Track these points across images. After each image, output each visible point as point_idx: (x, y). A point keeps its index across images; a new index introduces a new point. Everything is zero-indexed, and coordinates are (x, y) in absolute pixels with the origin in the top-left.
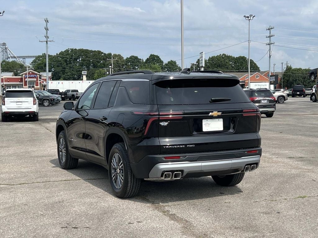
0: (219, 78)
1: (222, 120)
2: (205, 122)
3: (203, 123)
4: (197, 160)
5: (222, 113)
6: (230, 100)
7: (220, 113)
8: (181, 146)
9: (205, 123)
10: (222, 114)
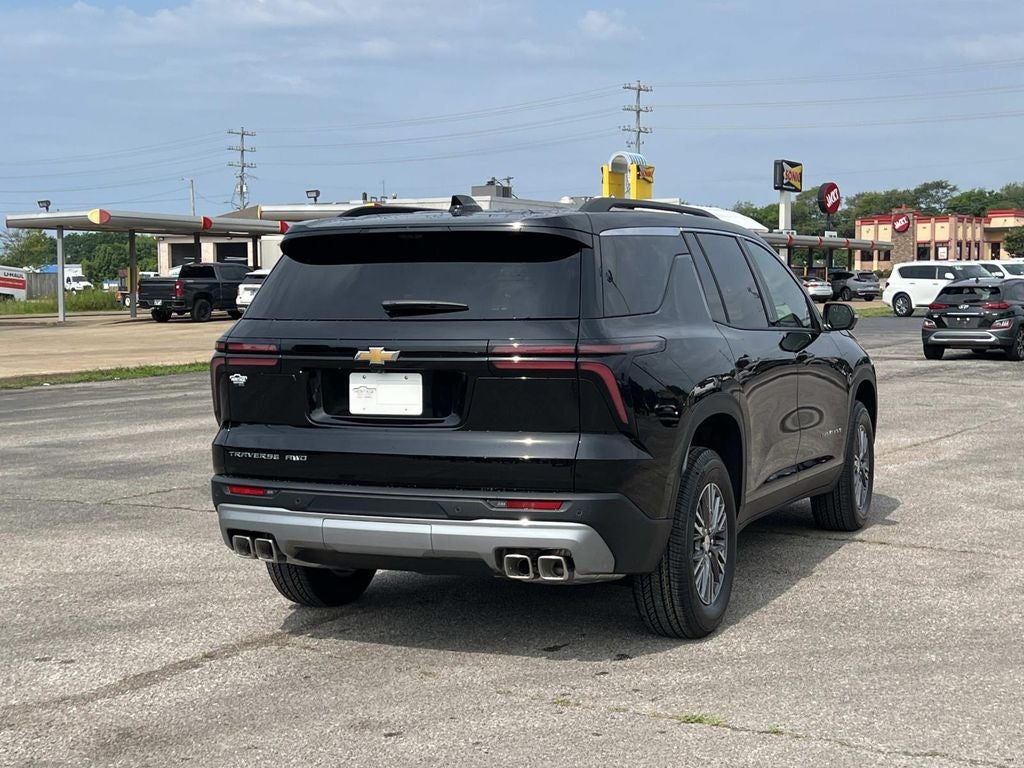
0: (453, 229)
1: (418, 378)
2: (357, 382)
3: (352, 386)
4: (309, 505)
5: (401, 355)
6: (466, 309)
7: (391, 355)
8: (270, 456)
9: (357, 386)
10: (401, 359)
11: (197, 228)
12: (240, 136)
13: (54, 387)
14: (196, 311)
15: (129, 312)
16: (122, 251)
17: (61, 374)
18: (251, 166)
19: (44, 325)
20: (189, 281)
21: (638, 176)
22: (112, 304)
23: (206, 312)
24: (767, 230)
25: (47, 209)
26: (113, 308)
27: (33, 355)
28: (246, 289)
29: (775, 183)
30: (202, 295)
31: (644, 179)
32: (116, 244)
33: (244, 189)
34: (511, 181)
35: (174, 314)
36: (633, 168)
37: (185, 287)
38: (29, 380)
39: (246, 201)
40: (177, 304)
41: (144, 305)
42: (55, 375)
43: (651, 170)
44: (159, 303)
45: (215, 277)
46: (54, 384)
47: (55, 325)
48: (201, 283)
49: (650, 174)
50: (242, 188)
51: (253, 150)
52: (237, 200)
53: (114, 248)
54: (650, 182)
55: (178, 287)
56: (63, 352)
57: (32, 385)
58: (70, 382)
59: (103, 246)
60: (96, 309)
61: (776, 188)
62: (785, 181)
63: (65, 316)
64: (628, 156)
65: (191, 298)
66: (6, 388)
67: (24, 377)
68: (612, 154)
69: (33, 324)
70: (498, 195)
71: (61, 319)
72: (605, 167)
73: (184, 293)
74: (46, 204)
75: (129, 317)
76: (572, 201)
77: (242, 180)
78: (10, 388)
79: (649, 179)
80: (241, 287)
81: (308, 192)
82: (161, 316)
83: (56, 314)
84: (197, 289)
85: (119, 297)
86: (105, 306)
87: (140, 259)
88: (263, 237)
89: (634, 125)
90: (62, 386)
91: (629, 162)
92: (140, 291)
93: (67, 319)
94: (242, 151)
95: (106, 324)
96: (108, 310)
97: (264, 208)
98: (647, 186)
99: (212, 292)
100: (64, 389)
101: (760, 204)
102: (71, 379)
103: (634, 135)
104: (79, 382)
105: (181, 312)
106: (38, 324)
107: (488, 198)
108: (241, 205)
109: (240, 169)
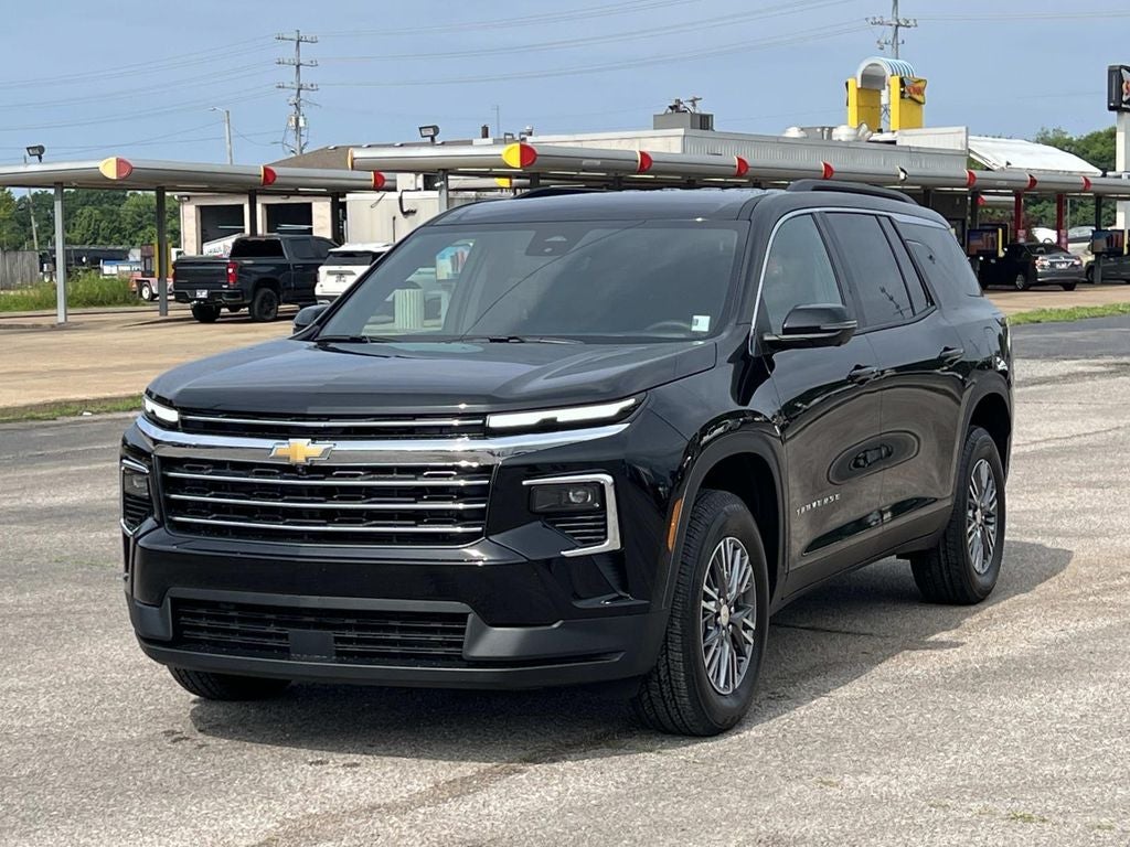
11: (256, 184)
12: (295, 43)
13: (97, 417)
14: (256, 304)
15: (158, 307)
16: (114, 217)
17: (106, 399)
18: (313, 88)
19: (37, 328)
20: (245, 262)
21: (902, 93)
22: (124, 296)
23: (271, 306)
24: (1101, 173)
25: (40, 158)
26: (126, 302)
27: (42, 373)
28: (330, 273)
29: (1110, 100)
30: (265, 282)
31: (910, 98)
32: (106, 206)
33: (301, 123)
34: (697, 103)
35: (224, 311)
36: (894, 82)
37: (241, 270)
38: (63, 407)
39: (303, 141)
40: (229, 295)
41: (181, 298)
42: (99, 401)
43: (921, 85)
44: (203, 294)
45: (282, 254)
46: (98, 413)
47: (54, 328)
48: (265, 264)
49: (920, 91)
50: (297, 120)
51: (313, 64)
52: (291, 140)
53: (102, 212)
54: (919, 103)
55: (230, 271)
56: (82, 366)
57: (68, 415)
58: (118, 410)
59: (87, 210)
60: (102, 304)
61: (1111, 109)
62: (1125, 98)
63: (66, 314)
64: (885, 63)
65: (250, 287)
66: (33, 419)
67: (57, 404)
68: (861, 61)
69: (23, 327)
70: (692, 127)
71: (61, 319)
72: (851, 82)
73: (239, 278)
74: (38, 152)
75: (156, 316)
76: (802, 134)
77: (298, 109)
78: (39, 419)
79: (918, 98)
80: (323, 270)
81: (421, 129)
82: (206, 314)
83: (54, 312)
84: (255, 273)
85: (135, 286)
86: (115, 298)
87: (142, 228)
88: (348, 195)
89: (889, 18)
90: (110, 416)
91: (888, 72)
92: (175, 277)
93: (70, 319)
94: (298, 66)
95: (126, 326)
96: (119, 304)
97: (358, 154)
98: (915, 106)
99: (280, 278)
100: (115, 420)
101: (1076, 133)
102: (121, 406)
103: (890, 31)
104: (131, 410)
105: (234, 308)
106: (29, 327)
107: (681, 131)
108: (297, 147)
109: (296, 92)
